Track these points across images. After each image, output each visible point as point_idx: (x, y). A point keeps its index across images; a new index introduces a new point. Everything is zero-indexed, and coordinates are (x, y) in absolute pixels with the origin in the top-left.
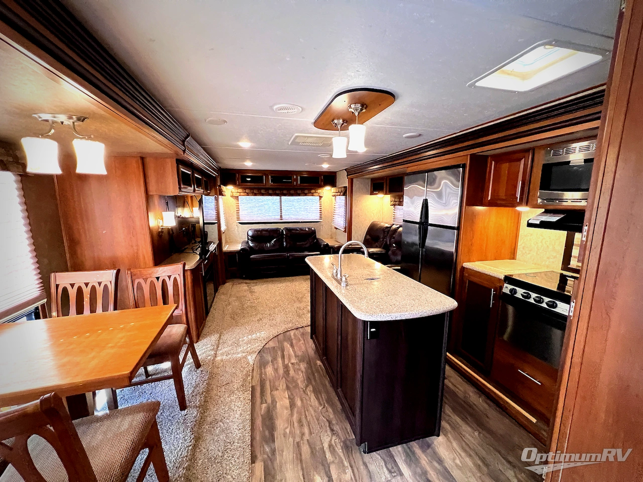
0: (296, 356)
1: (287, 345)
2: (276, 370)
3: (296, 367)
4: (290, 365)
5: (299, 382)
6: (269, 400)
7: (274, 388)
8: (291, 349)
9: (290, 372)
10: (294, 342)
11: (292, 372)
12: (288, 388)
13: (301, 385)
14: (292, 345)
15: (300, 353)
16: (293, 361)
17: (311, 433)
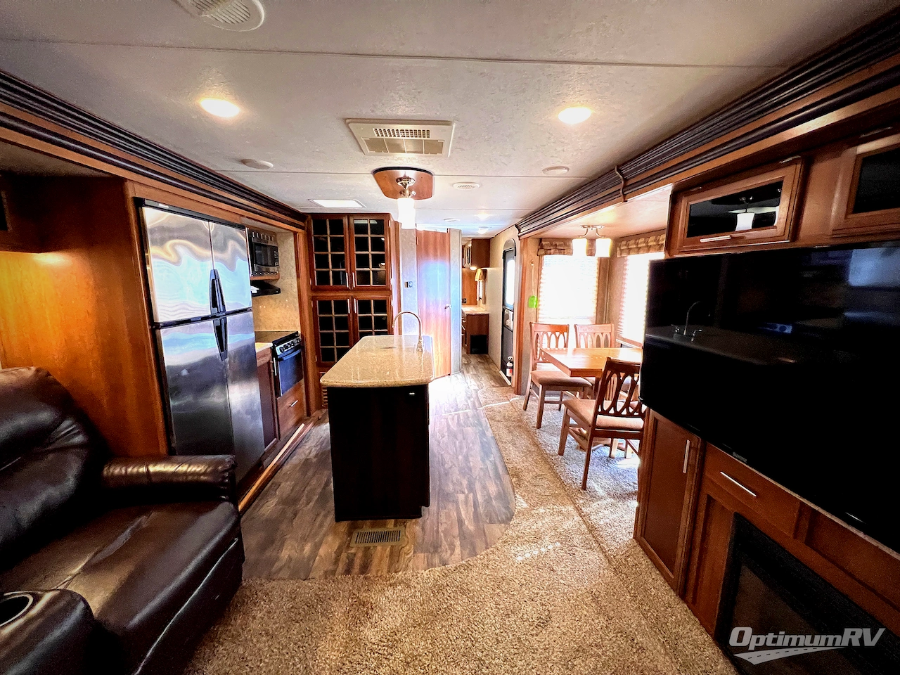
0: (456, 502)
1: (470, 526)
2: (484, 487)
3: (458, 488)
4: (466, 492)
5: (458, 472)
6: (488, 462)
7: (485, 470)
8: (463, 516)
9: (466, 482)
10: (456, 531)
11: (465, 482)
12: (470, 469)
13: (456, 470)
14: (461, 522)
15: (450, 506)
16: (461, 497)
17: (455, 443)
